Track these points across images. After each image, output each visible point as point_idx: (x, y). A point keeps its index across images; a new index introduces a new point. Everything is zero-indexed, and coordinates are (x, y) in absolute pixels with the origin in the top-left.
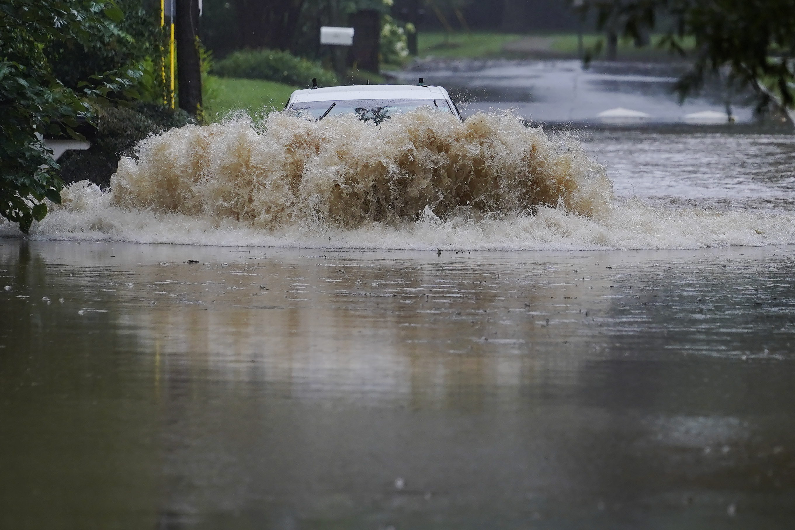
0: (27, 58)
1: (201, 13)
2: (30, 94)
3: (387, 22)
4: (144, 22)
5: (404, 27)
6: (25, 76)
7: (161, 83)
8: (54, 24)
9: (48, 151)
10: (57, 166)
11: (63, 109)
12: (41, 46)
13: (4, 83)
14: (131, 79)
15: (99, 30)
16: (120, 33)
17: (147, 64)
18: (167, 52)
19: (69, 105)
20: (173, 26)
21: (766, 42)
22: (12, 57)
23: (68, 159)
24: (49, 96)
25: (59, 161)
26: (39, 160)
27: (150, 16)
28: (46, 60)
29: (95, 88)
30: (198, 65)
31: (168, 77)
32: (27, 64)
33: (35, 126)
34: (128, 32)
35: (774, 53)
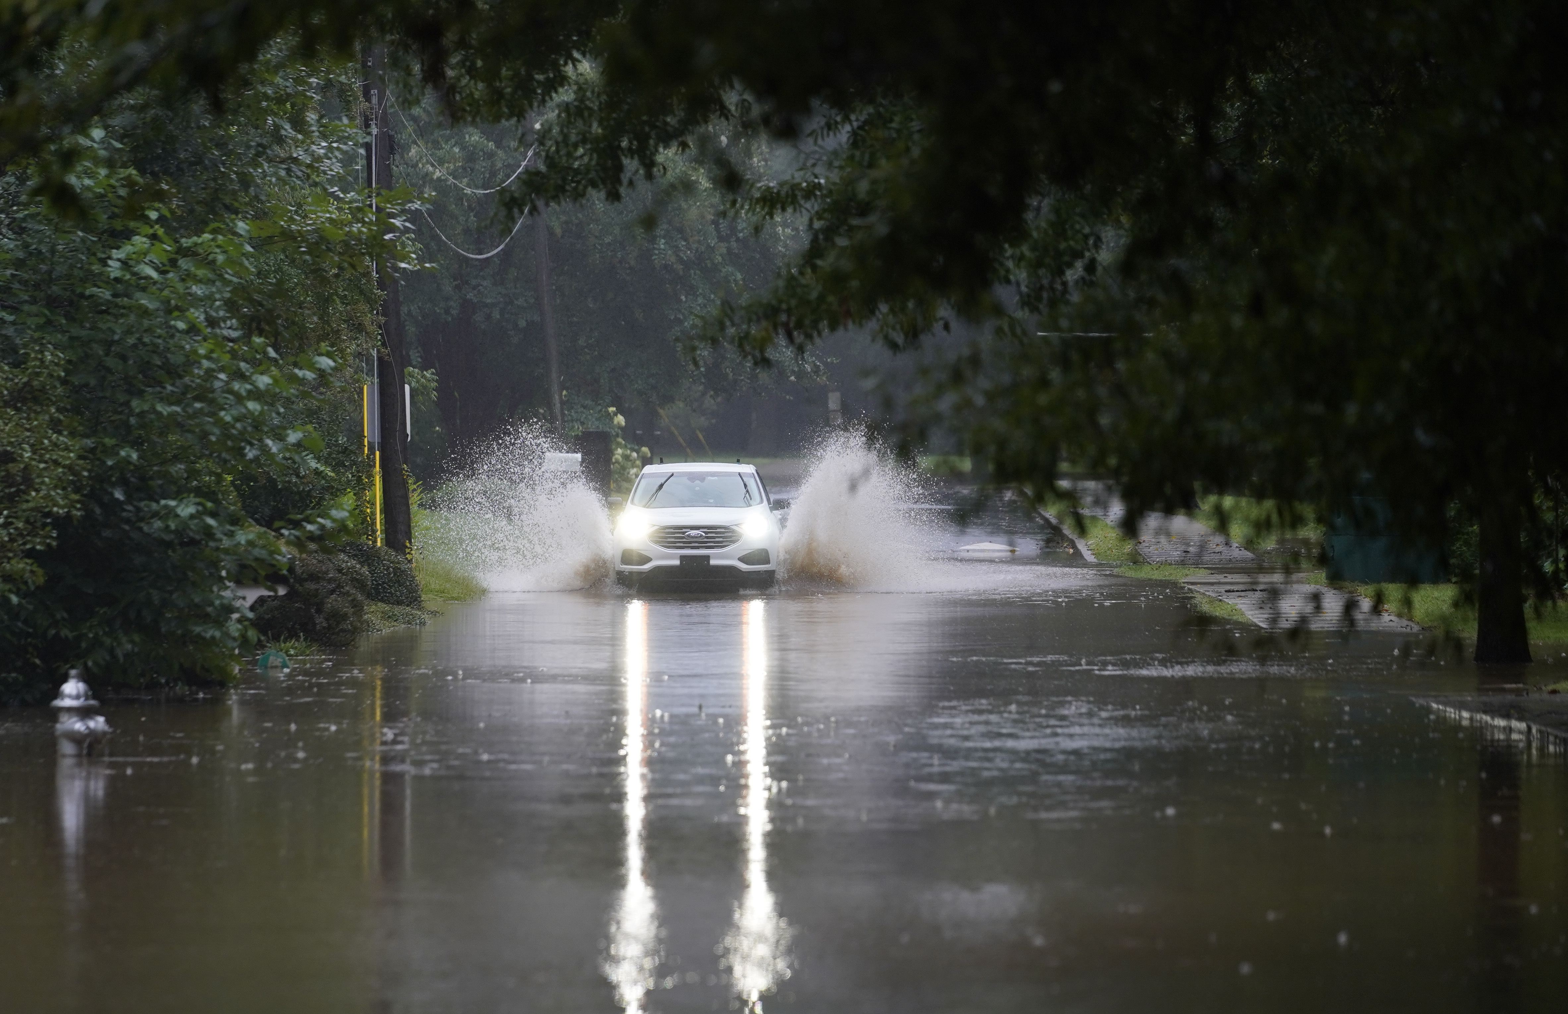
0: (214, 493)
1: (409, 439)
2: (219, 535)
3: (619, 445)
4: (345, 451)
5: (638, 452)
6: (213, 515)
7: (364, 521)
8: (244, 455)
9: (240, 598)
10: (251, 615)
11: (257, 552)
12: (229, 478)
13: (190, 522)
14: (334, 520)
15: (294, 462)
16: (318, 466)
17: (348, 500)
18: (372, 484)
19: (263, 547)
20: (378, 453)
21: (1054, 462)
22: (198, 491)
23: (262, 605)
24: (242, 537)
25: (252, 608)
26: (229, 609)
27: (352, 444)
28: (235, 494)
29: (293, 529)
30: (406, 498)
31: (373, 514)
32: (216, 501)
33: (224, 573)
34: (327, 463)
35: (1063, 476)
